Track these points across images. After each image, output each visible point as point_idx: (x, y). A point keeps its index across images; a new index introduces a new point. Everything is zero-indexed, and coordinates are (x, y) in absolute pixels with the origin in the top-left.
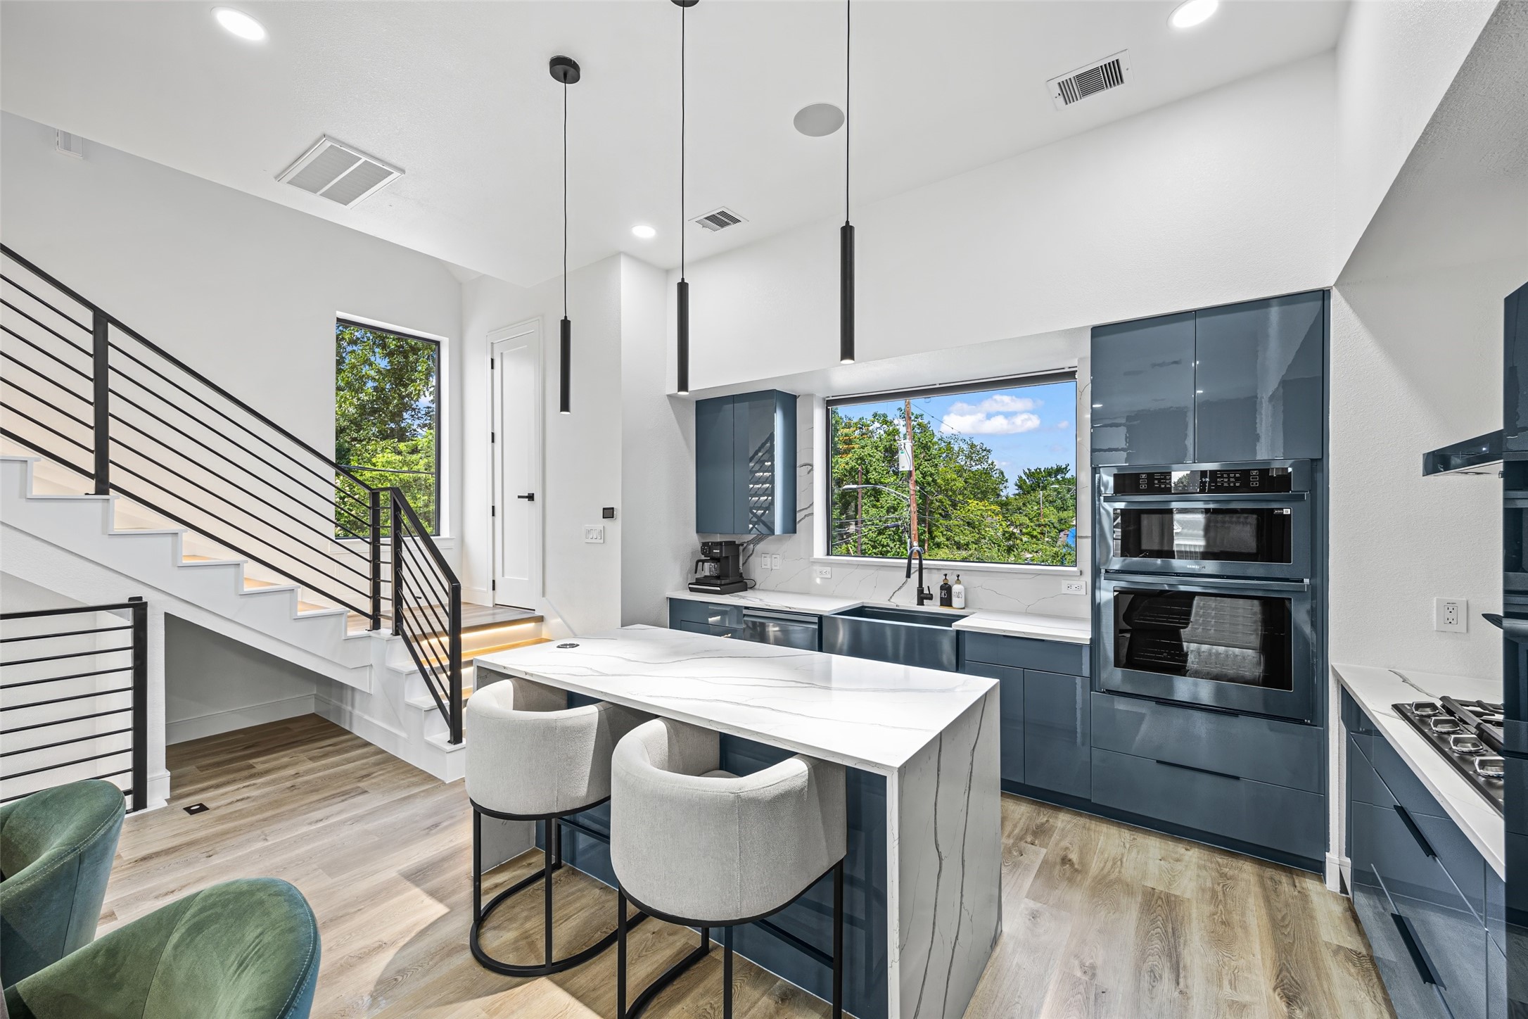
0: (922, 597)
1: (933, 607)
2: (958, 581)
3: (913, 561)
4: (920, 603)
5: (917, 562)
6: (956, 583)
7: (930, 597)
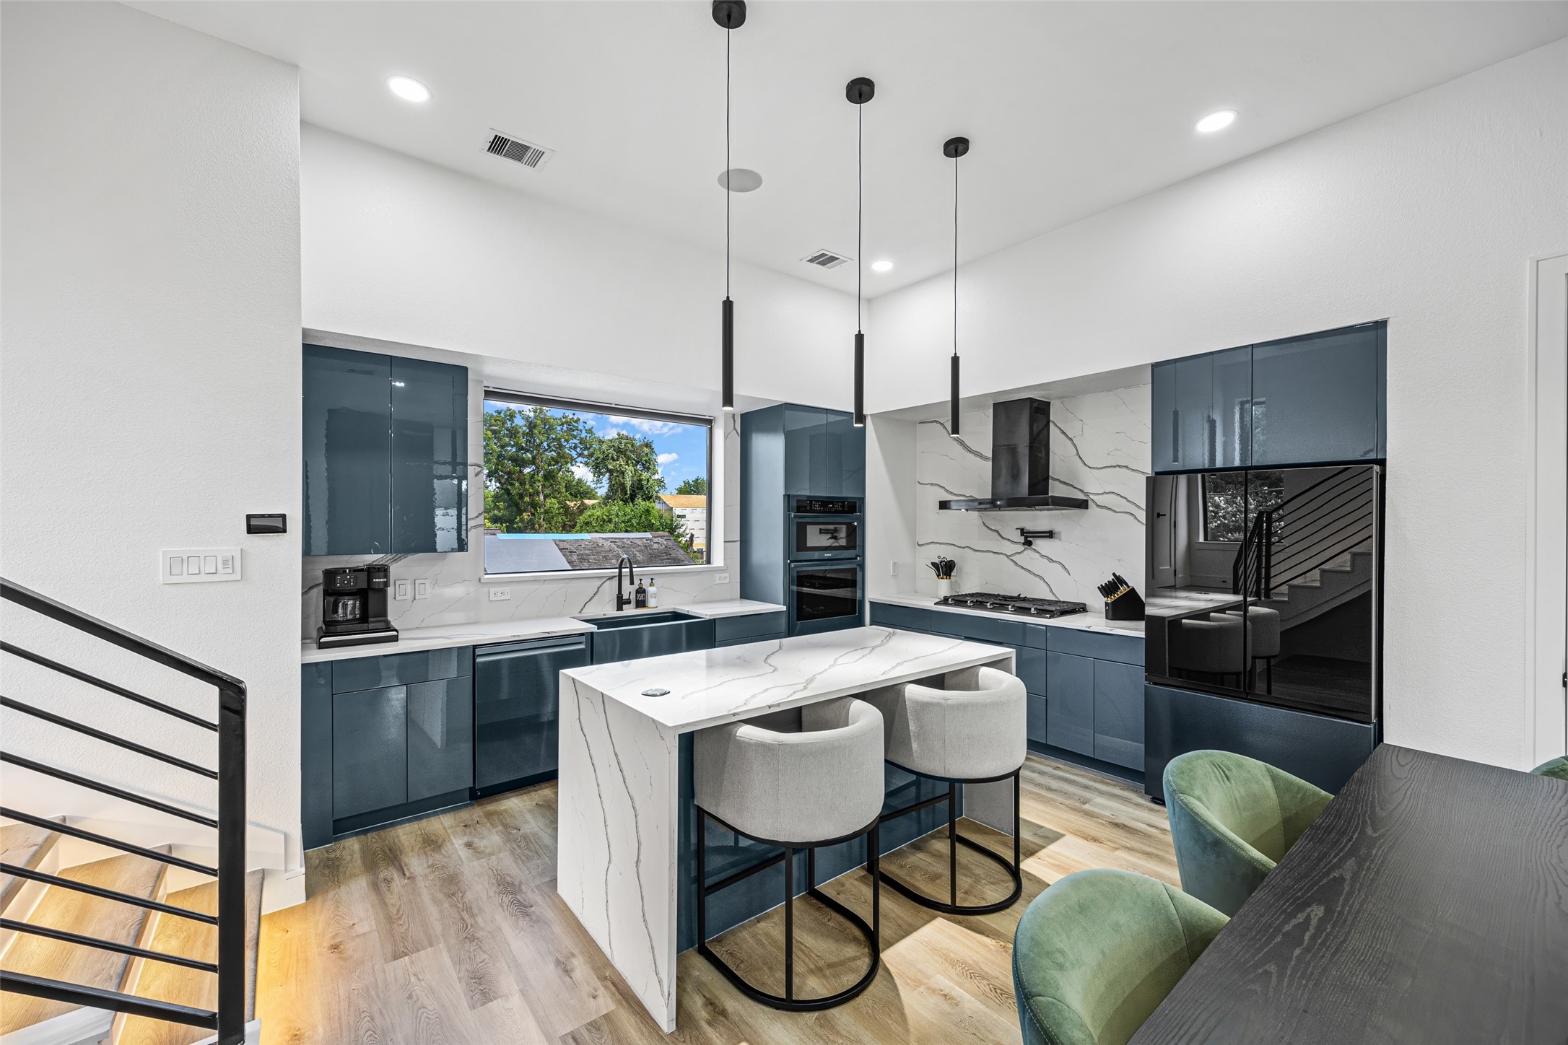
0: (621, 603)
1: (629, 611)
2: (652, 584)
3: (623, 570)
4: (620, 608)
5: (628, 570)
6: (650, 586)
7: (628, 602)
